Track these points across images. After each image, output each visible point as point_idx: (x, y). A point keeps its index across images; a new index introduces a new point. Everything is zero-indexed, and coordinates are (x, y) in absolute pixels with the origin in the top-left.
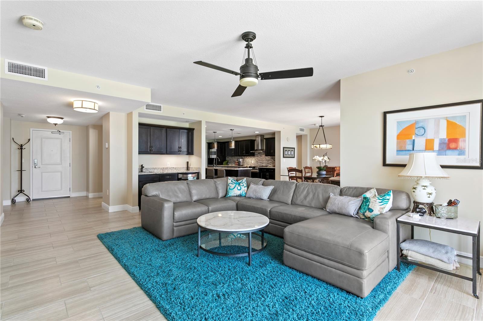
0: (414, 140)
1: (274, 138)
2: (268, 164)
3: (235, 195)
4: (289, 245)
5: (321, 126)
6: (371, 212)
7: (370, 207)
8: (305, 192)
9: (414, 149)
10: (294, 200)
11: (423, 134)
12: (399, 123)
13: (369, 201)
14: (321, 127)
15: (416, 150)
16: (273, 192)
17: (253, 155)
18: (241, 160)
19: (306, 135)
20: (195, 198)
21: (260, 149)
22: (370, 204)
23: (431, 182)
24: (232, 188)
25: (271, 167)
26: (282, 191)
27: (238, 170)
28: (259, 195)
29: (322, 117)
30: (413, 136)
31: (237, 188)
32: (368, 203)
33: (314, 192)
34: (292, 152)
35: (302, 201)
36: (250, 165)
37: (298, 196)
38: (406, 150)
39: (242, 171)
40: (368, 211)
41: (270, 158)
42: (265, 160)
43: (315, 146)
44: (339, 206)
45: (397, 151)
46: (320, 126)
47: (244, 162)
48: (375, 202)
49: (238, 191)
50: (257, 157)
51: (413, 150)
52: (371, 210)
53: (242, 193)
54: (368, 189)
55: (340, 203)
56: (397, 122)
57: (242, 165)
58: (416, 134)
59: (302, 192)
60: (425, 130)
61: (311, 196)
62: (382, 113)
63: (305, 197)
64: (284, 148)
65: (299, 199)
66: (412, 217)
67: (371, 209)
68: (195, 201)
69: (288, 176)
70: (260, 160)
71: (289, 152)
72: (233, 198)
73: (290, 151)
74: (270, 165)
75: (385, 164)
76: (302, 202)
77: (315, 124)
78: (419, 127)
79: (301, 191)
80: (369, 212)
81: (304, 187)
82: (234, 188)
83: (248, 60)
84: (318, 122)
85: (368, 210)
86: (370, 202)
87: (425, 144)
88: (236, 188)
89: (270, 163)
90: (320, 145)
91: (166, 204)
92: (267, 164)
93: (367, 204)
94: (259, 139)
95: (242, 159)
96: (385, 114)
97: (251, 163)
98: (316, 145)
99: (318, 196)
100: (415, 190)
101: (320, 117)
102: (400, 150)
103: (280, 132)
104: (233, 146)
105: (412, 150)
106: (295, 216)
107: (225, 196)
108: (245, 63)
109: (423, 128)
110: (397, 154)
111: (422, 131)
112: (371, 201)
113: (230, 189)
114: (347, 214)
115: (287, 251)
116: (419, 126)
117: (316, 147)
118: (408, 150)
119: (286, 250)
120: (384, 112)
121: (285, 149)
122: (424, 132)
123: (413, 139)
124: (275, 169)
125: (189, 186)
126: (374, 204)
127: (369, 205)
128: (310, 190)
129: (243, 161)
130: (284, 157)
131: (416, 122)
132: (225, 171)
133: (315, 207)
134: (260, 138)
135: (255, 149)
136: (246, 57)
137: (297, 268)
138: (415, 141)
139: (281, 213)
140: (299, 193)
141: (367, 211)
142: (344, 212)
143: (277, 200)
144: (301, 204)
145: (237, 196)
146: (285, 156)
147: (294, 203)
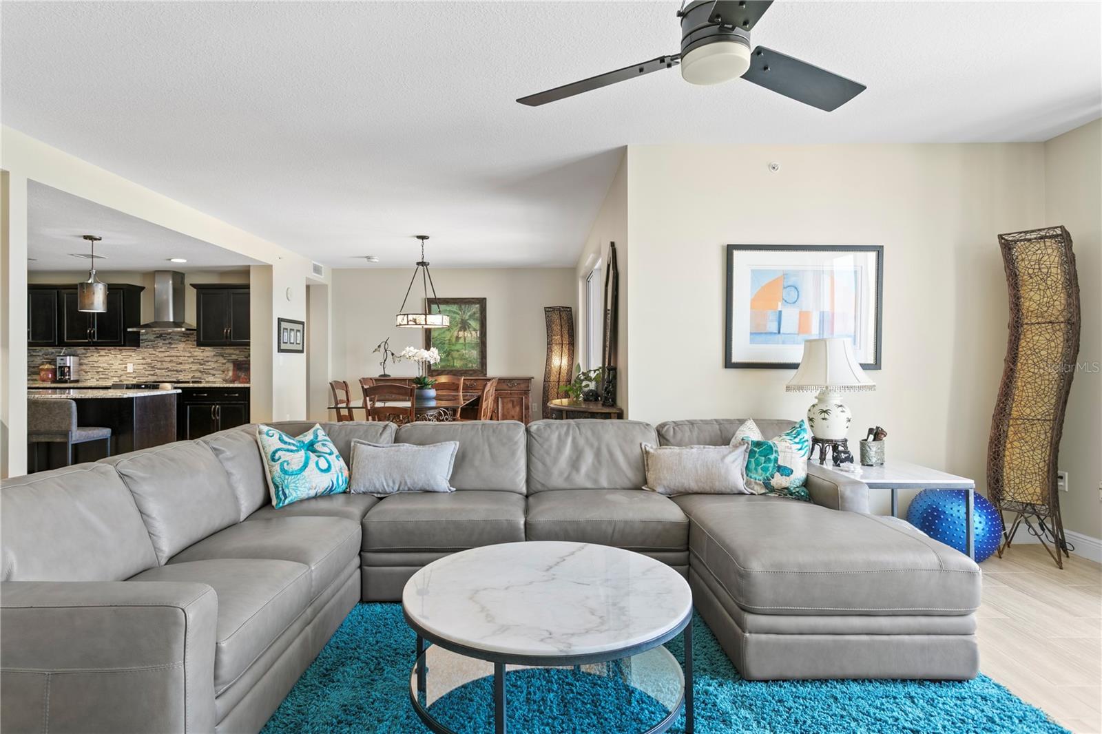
0: (780, 312)
1: (248, 287)
2: (201, 372)
3: (312, 493)
5: (423, 264)
6: (788, 476)
7: (780, 463)
8: (568, 450)
9: (781, 332)
10: (538, 476)
11: (796, 301)
12: (756, 274)
13: (774, 449)
14: (421, 267)
15: (785, 332)
17: (133, 341)
18: (70, 361)
19: (325, 286)
21: (171, 320)
22: (779, 457)
23: (842, 398)
24: (295, 467)
25: (214, 382)
26: (487, 454)
29: (423, 238)
30: (780, 304)
31: (317, 463)
32: (774, 455)
33: (596, 444)
34: (298, 334)
35: (566, 475)
36: (116, 379)
37: (548, 460)
38: (766, 333)
39: (148, 400)
40: (777, 473)
41: (213, 354)
42: (191, 359)
43: (411, 317)
44: (699, 472)
45: (751, 334)
46: (418, 264)
47: (84, 367)
48: (790, 451)
49: (324, 474)
50: (151, 351)
51: (779, 332)
52: (785, 471)
53: (335, 482)
55: (698, 466)
56: (752, 270)
57: (77, 381)
58: (783, 299)
59: (560, 450)
60: (798, 292)
61: (588, 459)
62: (723, 246)
63: (575, 464)
64: (280, 320)
65: (555, 471)
66: (853, 472)
67: (786, 467)
70: (167, 359)
71: (292, 334)
72: (305, 506)
73: (293, 330)
74: (211, 379)
75: (728, 364)
76: (568, 478)
77: (368, 258)
78: (788, 286)
79: (554, 446)
80: (782, 475)
81: (557, 434)
82: (305, 465)
85: (778, 471)
86: (776, 452)
87: (797, 322)
88: (312, 465)
89: (212, 372)
92: (198, 374)
93: (772, 457)
94: (166, 288)
95: (76, 358)
96: (730, 250)
97: (120, 372)
98: (415, 316)
99: (611, 454)
100: (826, 416)
101: (419, 237)
102: (757, 334)
103: (268, 268)
104: (98, 302)
105: (777, 332)
106: (626, 522)
107: (267, 502)
109: (796, 288)
110: (752, 341)
111: (794, 293)
112: (779, 450)
113: (285, 472)
114: (728, 491)
116: (789, 284)
117: (415, 321)
118: (771, 333)
120: (728, 245)
121: (284, 325)
122: (796, 297)
123: (780, 309)
124: (249, 388)
126: (789, 455)
127: (776, 460)
128: (581, 442)
129: (81, 364)
130: (280, 350)
131: (785, 275)
133: (613, 487)
134: (171, 282)
135: (142, 324)
138: (783, 314)
140: (548, 453)
141: (777, 475)
142: (718, 486)
143: (478, 485)
144: (565, 485)
145: (316, 497)
146: (283, 347)
147: (543, 485)
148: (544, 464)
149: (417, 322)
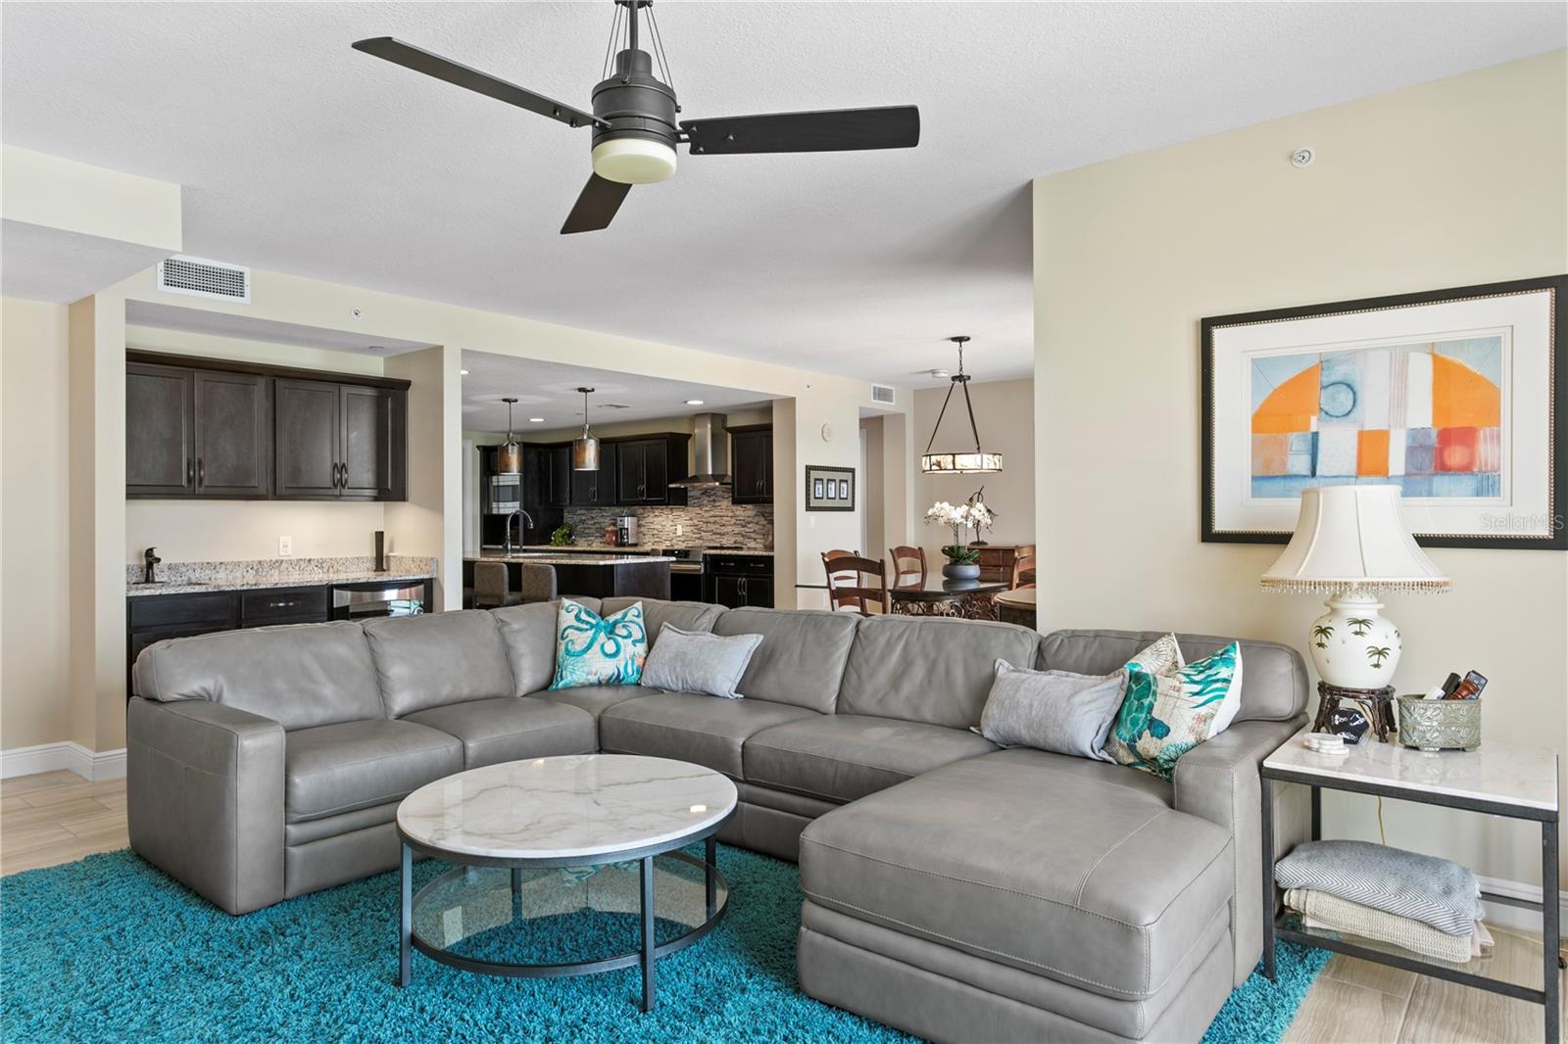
0: (1315, 435)
1: (769, 428)
2: (743, 536)
3: (593, 679)
4: (824, 903)
5: (960, 378)
6: (1161, 738)
7: (1155, 714)
8: (895, 658)
9: (1318, 472)
10: (849, 694)
11: (1350, 412)
12: (1260, 366)
13: (1153, 688)
14: (957, 383)
15: (1325, 474)
16: (761, 663)
17: (680, 499)
18: (628, 522)
19: (899, 418)
20: (402, 701)
21: (710, 472)
22: (1156, 704)
23: (1381, 606)
24: (578, 648)
25: (755, 549)
26: (796, 656)
27: (612, 566)
28: (696, 678)
29: (960, 339)
30: (1314, 420)
31: (602, 646)
32: (1150, 699)
33: (933, 655)
34: (844, 485)
35: (880, 696)
36: (668, 543)
37: (865, 671)
38: (1285, 477)
39: (632, 568)
40: (1148, 731)
41: (754, 513)
42: (734, 521)
43: (934, 458)
44: (1034, 713)
45: (1254, 478)
46: (954, 378)
47: (642, 529)
48: (1176, 694)
49: (607, 659)
50: (697, 510)
51: (1314, 474)
52: (1160, 729)
53: (622, 670)
54: (1147, 640)
55: (1036, 703)
56: (1253, 360)
57: (636, 545)
58: (1321, 409)
59: (882, 659)
60: (1354, 393)
61: (918, 673)
62: (1197, 322)
63: (896, 681)
64: (809, 469)
65: (869, 688)
66: (1317, 751)
67: (1162, 722)
68: (401, 717)
69: (828, 590)
70: (712, 520)
71: (832, 485)
72: (584, 693)
73: (834, 480)
74: (752, 544)
75: (1208, 534)
76: (880, 701)
77: (933, 372)
78: (1333, 384)
79: (878, 653)
80: (1152, 736)
81: (888, 634)
82: (589, 647)
83: (631, 60)
84: (946, 360)
85: (1149, 728)
86: (1155, 693)
87: (1354, 452)
88: (596, 647)
89: (752, 535)
90: (954, 455)
91: (250, 737)
92: (740, 539)
93: (1146, 702)
94: (704, 433)
95: (634, 519)
96: (1207, 326)
97: (671, 535)
98: (939, 458)
99: (948, 671)
100: (1324, 640)
101: (954, 339)
102: (1265, 478)
103: (791, 401)
105: (1309, 473)
106: (851, 765)
107: (545, 688)
108: (614, 72)
109: (1349, 386)
110: (1256, 493)
111: (1344, 398)
112: (1159, 691)
113: (568, 652)
114: (1065, 750)
115: (814, 930)
116: (1334, 378)
117: (938, 464)
118: (1296, 476)
119: (808, 928)
120: (1202, 319)
121: (814, 474)
122: (1351, 402)
123: (1313, 429)
124: (773, 557)
125: (374, 646)
126: (1171, 702)
127: (1151, 707)
128: (916, 650)
129: (639, 526)
130: (809, 508)
131: (1324, 363)
132: (553, 570)
133: (937, 721)
134: (709, 426)
135: (689, 476)
136: (623, 45)
137: (860, 1008)
138: (1322, 437)
139: (794, 755)
140: (867, 662)
141: (1147, 733)
142: (1053, 738)
143: (775, 694)
144: (877, 710)
145: (600, 684)
146: (814, 503)
147: (850, 705)
148: (859, 677)
149: (942, 465)
